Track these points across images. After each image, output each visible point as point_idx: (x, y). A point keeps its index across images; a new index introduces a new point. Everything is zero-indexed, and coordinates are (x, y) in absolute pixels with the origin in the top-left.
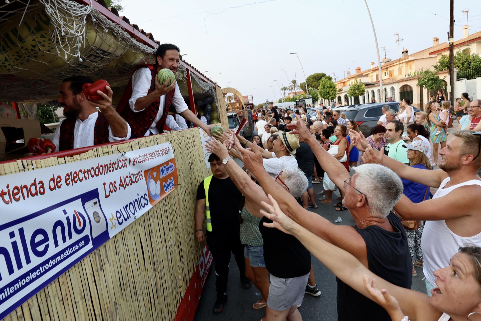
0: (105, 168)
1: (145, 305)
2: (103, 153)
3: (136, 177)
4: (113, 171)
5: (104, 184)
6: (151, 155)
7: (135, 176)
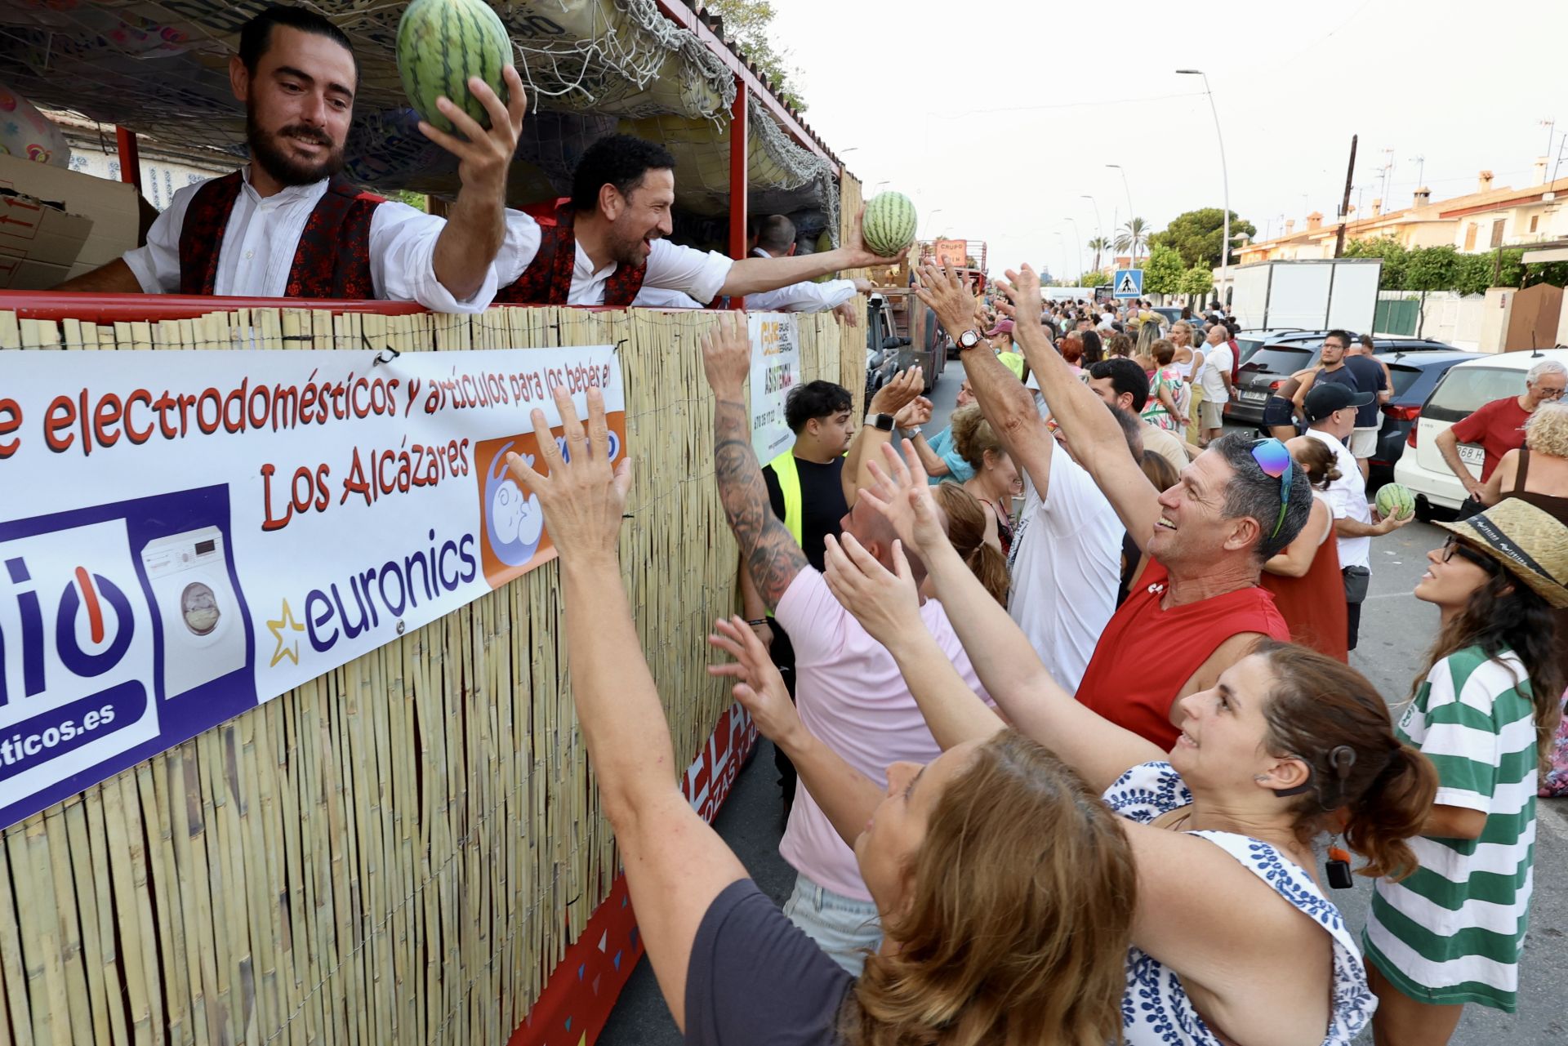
0: (280, 401)
1: (398, 974)
2: (284, 339)
3: (433, 464)
4: (321, 421)
5: (268, 471)
6: (521, 382)
7: (431, 457)
